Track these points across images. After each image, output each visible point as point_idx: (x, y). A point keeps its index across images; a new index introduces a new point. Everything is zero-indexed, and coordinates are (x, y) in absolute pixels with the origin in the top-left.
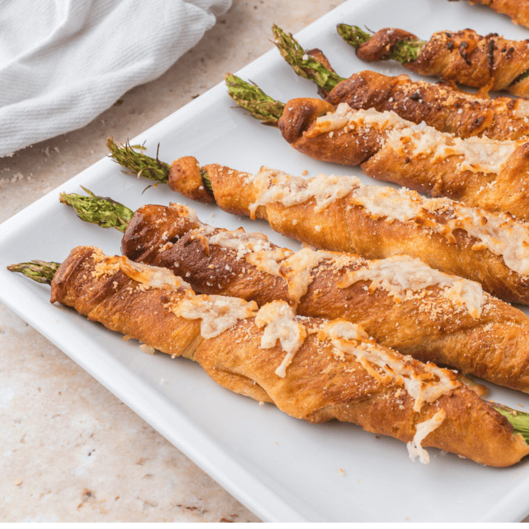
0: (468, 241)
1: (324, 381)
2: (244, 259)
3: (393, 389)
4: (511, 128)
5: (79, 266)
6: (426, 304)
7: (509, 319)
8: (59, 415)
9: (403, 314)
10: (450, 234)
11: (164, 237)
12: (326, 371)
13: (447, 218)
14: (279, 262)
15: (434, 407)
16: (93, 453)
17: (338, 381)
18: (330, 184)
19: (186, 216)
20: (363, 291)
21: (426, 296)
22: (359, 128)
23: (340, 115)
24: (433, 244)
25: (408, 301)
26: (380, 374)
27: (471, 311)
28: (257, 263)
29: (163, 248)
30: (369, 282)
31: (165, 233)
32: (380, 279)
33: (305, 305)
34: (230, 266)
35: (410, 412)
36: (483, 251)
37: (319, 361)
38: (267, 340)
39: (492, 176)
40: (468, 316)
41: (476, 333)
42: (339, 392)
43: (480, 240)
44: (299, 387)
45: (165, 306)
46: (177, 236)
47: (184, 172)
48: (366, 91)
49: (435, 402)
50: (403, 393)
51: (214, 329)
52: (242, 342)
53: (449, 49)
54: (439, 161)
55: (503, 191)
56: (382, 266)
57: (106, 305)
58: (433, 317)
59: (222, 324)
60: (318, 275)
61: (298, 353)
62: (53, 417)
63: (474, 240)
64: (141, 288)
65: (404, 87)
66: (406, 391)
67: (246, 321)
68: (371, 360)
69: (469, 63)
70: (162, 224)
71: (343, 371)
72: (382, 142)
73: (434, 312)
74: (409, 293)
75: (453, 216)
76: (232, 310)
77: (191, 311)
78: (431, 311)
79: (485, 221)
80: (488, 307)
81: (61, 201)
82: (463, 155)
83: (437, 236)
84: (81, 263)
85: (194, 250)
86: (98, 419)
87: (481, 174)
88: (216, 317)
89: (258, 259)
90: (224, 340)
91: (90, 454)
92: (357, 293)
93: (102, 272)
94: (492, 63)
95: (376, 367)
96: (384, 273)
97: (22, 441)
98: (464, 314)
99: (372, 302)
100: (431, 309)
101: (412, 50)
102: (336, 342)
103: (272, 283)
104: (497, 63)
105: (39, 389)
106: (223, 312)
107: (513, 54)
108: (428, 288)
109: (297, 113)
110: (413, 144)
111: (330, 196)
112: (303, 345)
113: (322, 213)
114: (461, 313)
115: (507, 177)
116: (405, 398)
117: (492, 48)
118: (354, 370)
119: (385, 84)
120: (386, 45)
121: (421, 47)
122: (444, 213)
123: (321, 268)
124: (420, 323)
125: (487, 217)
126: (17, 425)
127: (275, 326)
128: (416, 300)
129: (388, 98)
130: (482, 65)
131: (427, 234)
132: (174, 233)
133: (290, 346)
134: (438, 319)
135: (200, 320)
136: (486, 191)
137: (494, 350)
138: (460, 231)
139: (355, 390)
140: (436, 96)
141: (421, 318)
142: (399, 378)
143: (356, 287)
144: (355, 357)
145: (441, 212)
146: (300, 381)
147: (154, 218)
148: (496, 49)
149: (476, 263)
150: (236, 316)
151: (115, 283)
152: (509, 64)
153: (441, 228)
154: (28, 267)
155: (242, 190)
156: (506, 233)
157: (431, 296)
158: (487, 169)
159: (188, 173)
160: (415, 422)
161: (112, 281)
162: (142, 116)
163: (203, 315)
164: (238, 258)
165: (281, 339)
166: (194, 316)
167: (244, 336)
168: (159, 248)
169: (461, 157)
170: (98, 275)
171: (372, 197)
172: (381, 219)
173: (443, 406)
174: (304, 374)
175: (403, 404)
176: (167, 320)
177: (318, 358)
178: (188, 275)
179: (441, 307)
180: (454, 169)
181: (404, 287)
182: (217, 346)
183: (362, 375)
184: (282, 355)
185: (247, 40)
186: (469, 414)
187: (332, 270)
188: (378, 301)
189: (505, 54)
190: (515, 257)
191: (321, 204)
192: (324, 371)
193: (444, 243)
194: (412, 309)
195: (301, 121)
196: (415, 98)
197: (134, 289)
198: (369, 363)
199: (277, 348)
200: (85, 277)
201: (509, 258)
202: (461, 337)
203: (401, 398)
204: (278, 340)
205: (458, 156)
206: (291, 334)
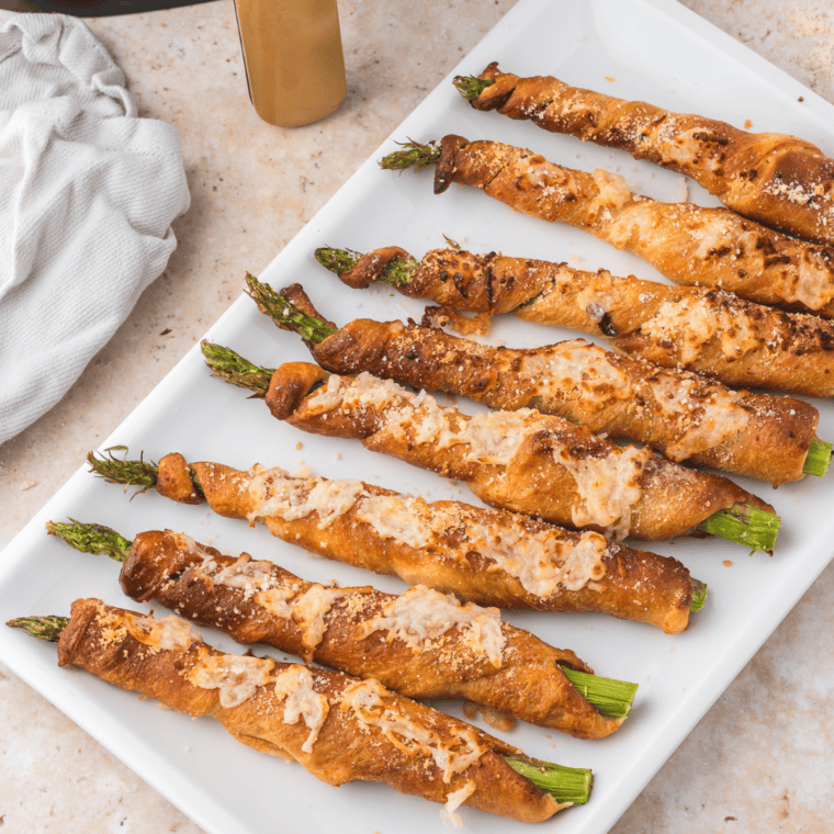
0: (482, 563)
1: (351, 756)
2: (253, 599)
3: (422, 761)
4: (517, 391)
5: (85, 634)
6: (446, 654)
7: (530, 661)
8: (83, 778)
9: (422, 666)
10: (465, 560)
11: (165, 575)
12: (354, 745)
13: (459, 540)
14: (288, 601)
15: (464, 778)
16: (125, 822)
17: (365, 755)
18: (332, 496)
19: (185, 548)
20: (380, 643)
21: (445, 643)
22: (355, 410)
23: (332, 395)
24: (447, 570)
25: (426, 652)
26: (407, 745)
27: (492, 659)
28: (267, 605)
29: (165, 588)
30: (385, 632)
31: (165, 572)
32: (396, 629)
33: (321, 652)
34: (238, 608)
35: (440, 782)
36: (499, 573)
37: (345, 736)
38: (290, 716)
39: (501, 468)
40: (489, 664)
41: (498, 679)
42: (368, 766)
43: (495, 562)
44: (327, 761)
45: (180, 673)
46: (179, 573)
47: (173, 481)
48: (357, 351)
49: (464, 773)
50: (432, 763)
51: (234, 698)
52: (264, 714)
53: (442, 279)
54: (444, 450)
55: (515, 485)
56: (397, 611)
57: (118, 672)
58: (454, 668)
59: (243, 693)
60: (332, 622)
61: (322, 730)
62: (78, 781)
63: (489, 561)
64: (152, 651)
65: (398, 343)
66: (434, 761)
67: (265, 689)
68: (397, 730)
69: (466, 296)
70: (160, 562)
71: (370, 746)
72: (381, 424)
73: (454, 662)
74: (428, 642)
75: (465, 537)
76: (249, 676)
77: (208, 681)
78: (452, 661)
79: (498, 540)
80: (509, 650)
81: (50, 533)
82: (469, 443)
83: (449, 561)
84: (86, 630)
85: (199, 591)
86: (123, 780)
87: (489, 466)
88: (234, 686)
89: (267, 601)
90: (246, 710)
91: (122, 824)
92: (374, 645)
93: (110, 641)
94: (491, 295)
95: (401, 738)
96: (401, 621)
97: (52, 813)
98: (485, 662)
99: (390, 654)
100: (451, 659)
101: (402, 274)
102: (358, 714)
103: (284, 627)
104: (496, 295)
105: (58, 748)
106: (240, 679)
107: (514, 284)
108: (446, 634)
109: (285, 392)
110: (415, 430)
111: (333, 511)
112: (327, 720)
113: (326, 529)
114: (482, 661)
115: (517, 471)
116: (434, 769)
117: (490, 276)
118: (380, 744)
119: (376, 341)
120: (372, 275)
121: (411, 272)
122: (455, 532)
123: (335, 614)
124: (441, 673)
125: (500, 534)
126: (43, 794)
127: (296, 698)
128: (435, 649)
129: (381, 357)
130: (480, 297)
131: (440, 561)
132: (174, 569)
133: (314, 722)
134: (459, 670)
135: (217, 689)
136: (496, 482)
137: (518, 697)
138: (473, 555)
139: (382, 764)
140: (434, 353)
141: (443, 668)
142: (427, 749)
143: (374, 638)
144: (380, 728)
145: (452, 532)
146: (328, 756)
147: (151, 556)
148: (495, 278)
149: (493, 583)
150: (254, 683)
151: (126, 652)
152: (510, 295)
153: (454, 554)
154: (29, 625)
155: (238, 500)
156: (520, 549)
157: (451, 642)
158: (495, 460)
159: (177, 482)
160: (446, 793)
161: (122, 649)
162: (109, 365)
163: (220, 685)
164: (246, 599)
165: (304, 714)
166: (211, 686)
167: (266, 708)
168: (161, 587)
169: (467, 446)
170: (106, 643)
171: (379, 514)
172: (390, 540)
173: (472, 776)
174: (331, 749)
175: (433, 775)
176: (184, 689)
177: (343, 732)
178: (195, 615)
179: (461, 656)
180: (460, 458)
181: (422, 637)
182: (238, 716)
183: (389, 749)
184: (307, 731)
185: (211, 241)
186: (499, 785)
187: (345, 617)
188: (398, 652)
189: (504, 285)
190: (532, 577)
191: (324, 522)
192: (351, 746)
193: (458, 568)
194: (431, 659)
195: (291, 400)
196: (411, 357)
197: (145, 653)
198: (394, 734)
199: (301, 722)
200: (92, 645)
201: (526, 580)
202: (483, 682)
203: (430, 768)
204: (301, 715)
205: (464, 445)
206: (314, 709)
